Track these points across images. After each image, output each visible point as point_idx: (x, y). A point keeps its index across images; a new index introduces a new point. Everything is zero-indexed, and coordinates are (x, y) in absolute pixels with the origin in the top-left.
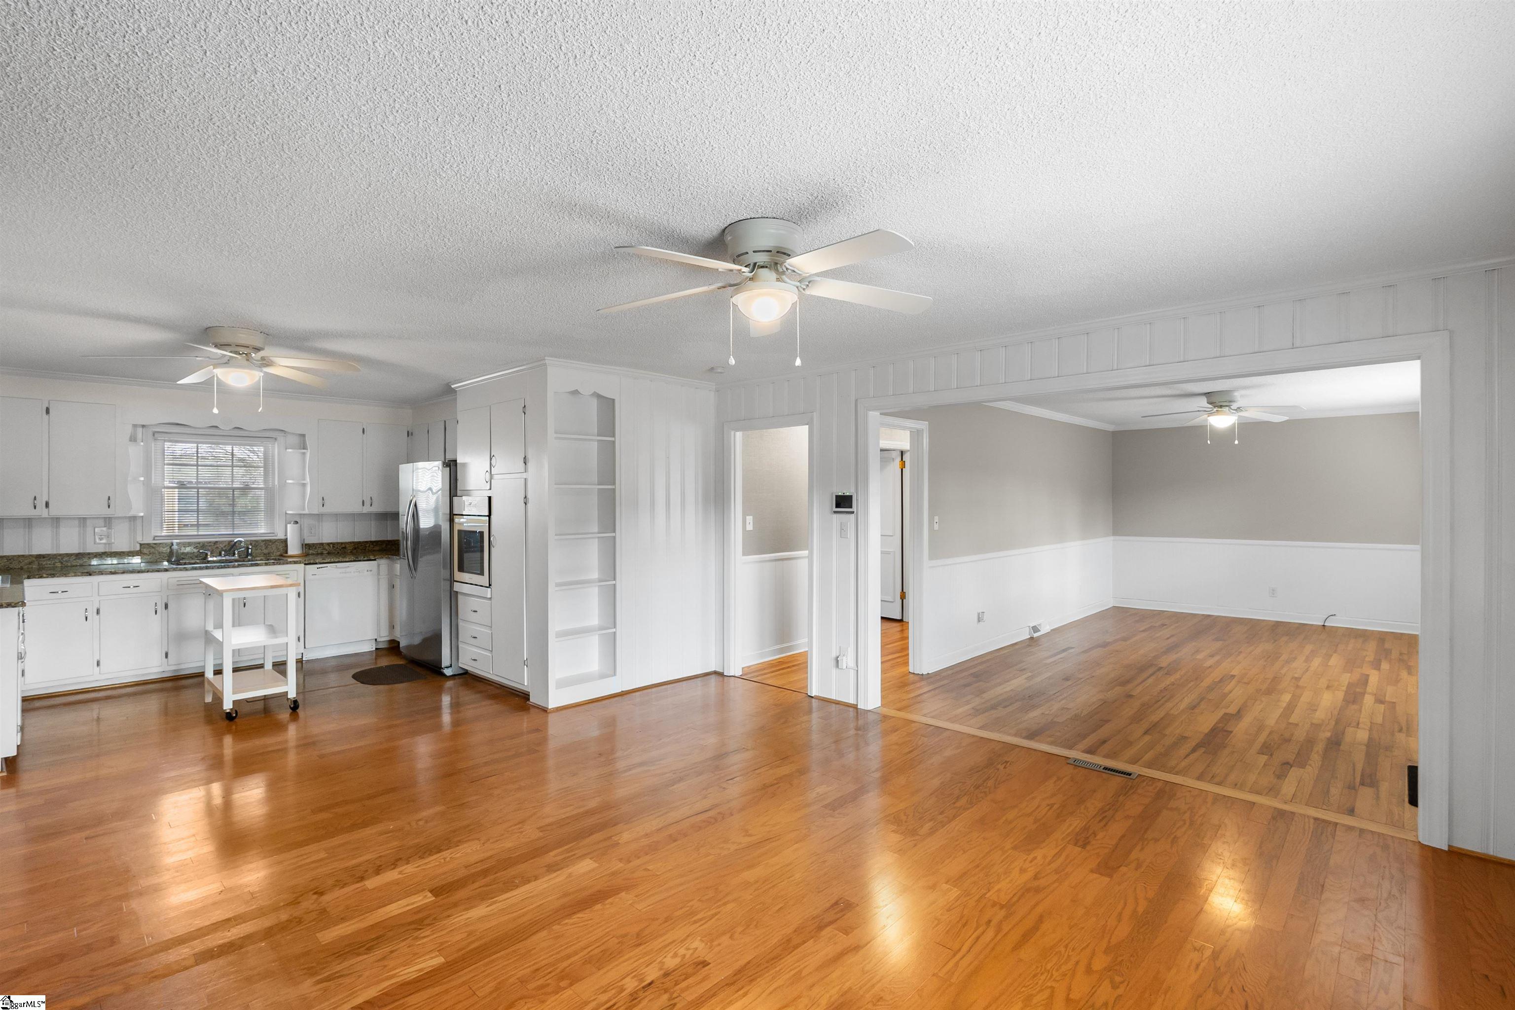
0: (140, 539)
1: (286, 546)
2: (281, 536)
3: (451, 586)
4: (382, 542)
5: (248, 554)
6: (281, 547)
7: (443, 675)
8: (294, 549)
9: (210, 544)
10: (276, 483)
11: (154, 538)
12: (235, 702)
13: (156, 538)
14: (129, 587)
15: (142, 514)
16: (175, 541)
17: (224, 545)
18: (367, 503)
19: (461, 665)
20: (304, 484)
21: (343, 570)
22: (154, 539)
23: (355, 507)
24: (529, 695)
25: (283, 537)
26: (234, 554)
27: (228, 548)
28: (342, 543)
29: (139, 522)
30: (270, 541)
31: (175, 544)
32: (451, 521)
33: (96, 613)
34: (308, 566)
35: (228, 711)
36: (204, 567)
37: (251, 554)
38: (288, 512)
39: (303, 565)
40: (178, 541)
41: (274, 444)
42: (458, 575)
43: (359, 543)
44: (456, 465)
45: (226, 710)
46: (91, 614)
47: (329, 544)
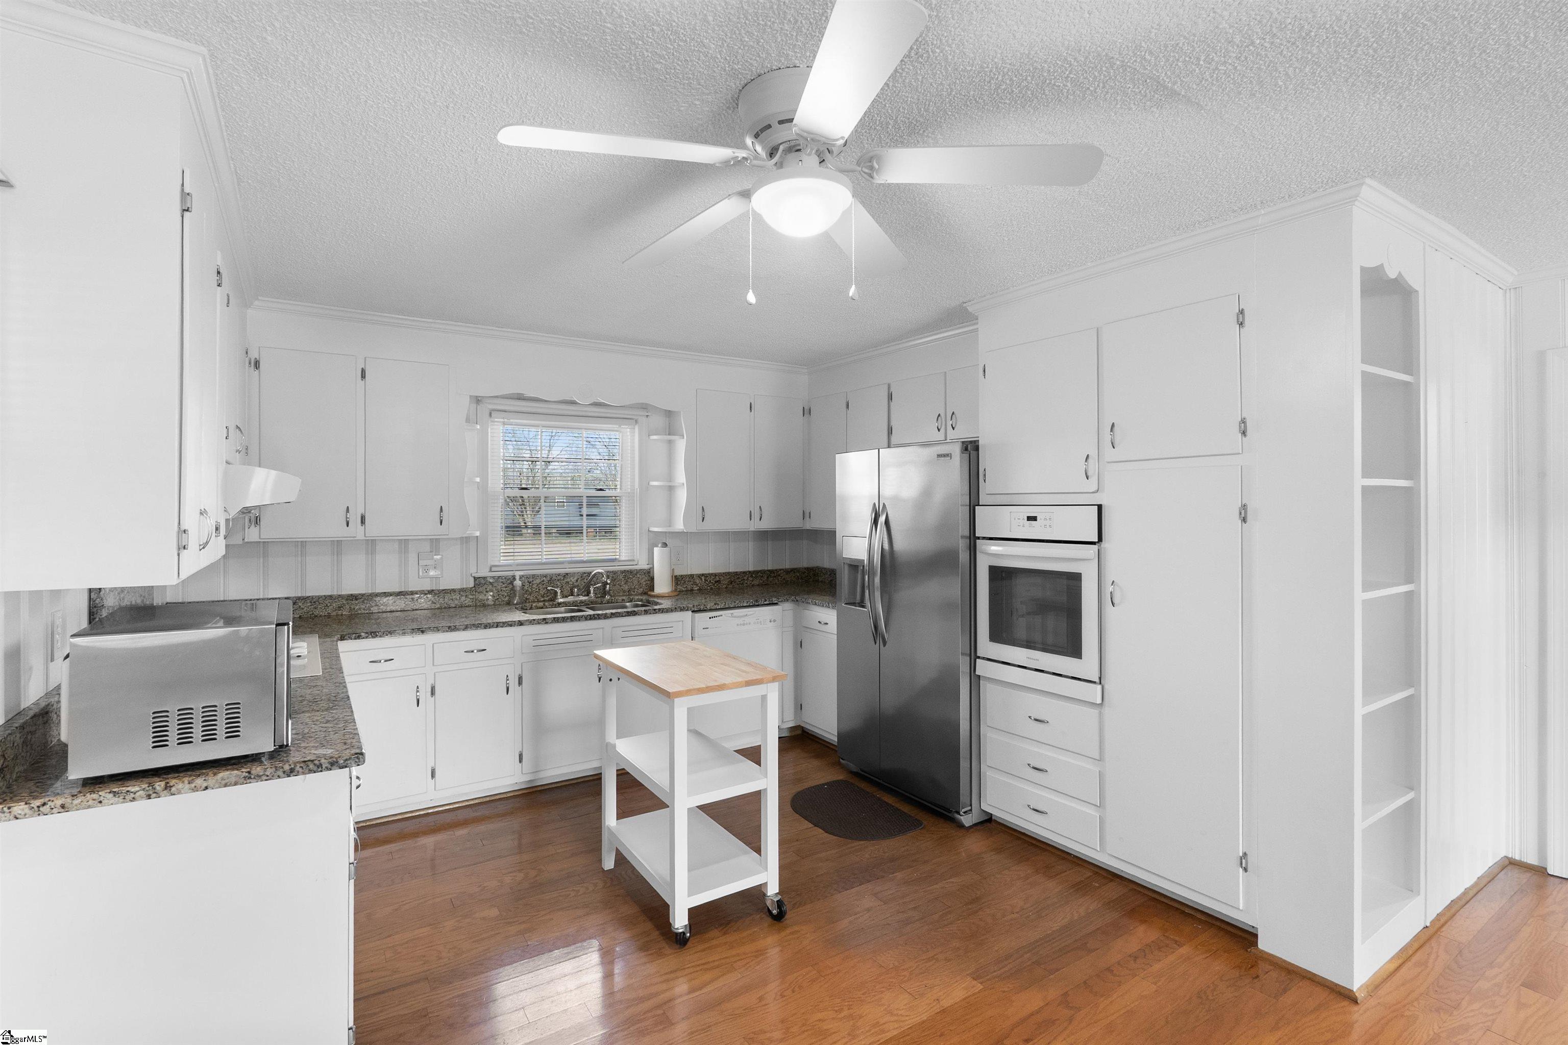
0: (473, 570)
1: (652, 579)
2: (643, 565)
3: (973, 667)
4: (763, 572)
5: (605, 593)
6: (644, 580)
7: (961, 826)
8: (662, 586)
9: (559, 578)
10: (637, 486)
11: (491, 568)
12: (693, 913)
13: (493, 569)
14: (472, 652)
15: (478, 534)
16: (518, 574)
17: (575, 579)
18: (756, 516)
19: (984, 807)
20: (670, 486)
21: (740, 621)
22: (491, 571)
23: (740, 522)
24: (1256, 936)
25: (646, 567)
26: (588, 594)
27: (582, 584)
28: (715, 575)
29: (473, 544)
30: (631, 572)
31: (517, 578)
32: (973, 550)
33: (430, 693)
34: (697, 615)
35: (681, 931)
36: (567, 618)
37: (609, 593)
38: (653, 529)
39: (690, 613)
40: (522, 573)
41: (634, 429)
42: (986, 646)
43: (736, 573)
44: (977, 449)
45: (677, 929)
46: (424, 694)
47: (700, 576)
